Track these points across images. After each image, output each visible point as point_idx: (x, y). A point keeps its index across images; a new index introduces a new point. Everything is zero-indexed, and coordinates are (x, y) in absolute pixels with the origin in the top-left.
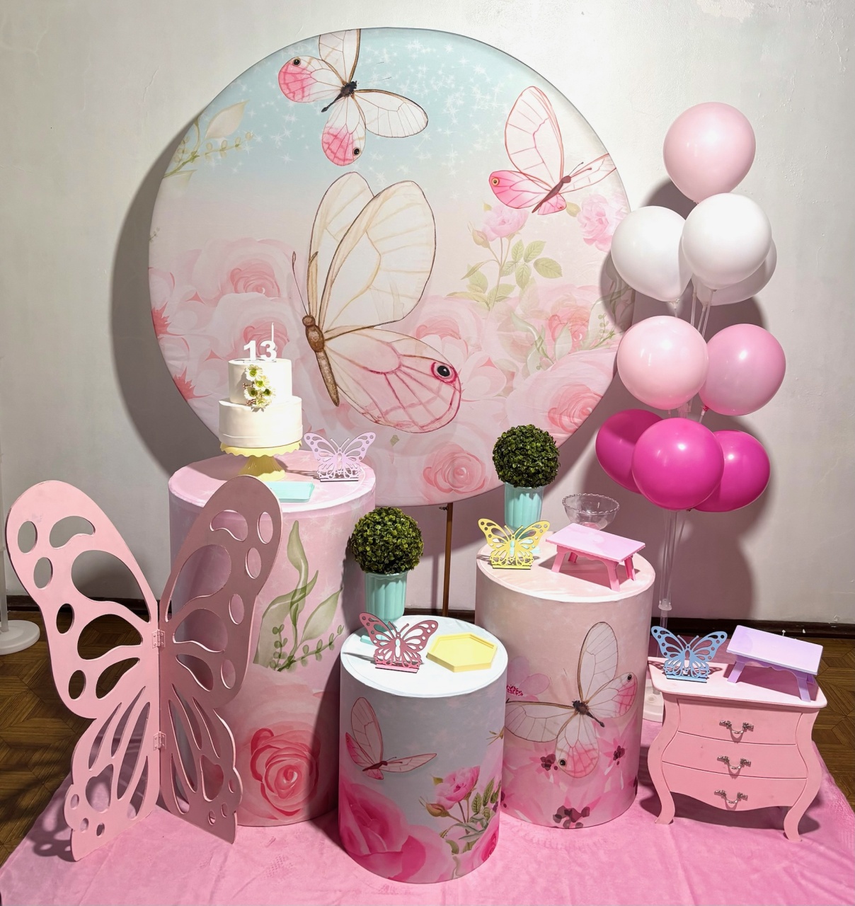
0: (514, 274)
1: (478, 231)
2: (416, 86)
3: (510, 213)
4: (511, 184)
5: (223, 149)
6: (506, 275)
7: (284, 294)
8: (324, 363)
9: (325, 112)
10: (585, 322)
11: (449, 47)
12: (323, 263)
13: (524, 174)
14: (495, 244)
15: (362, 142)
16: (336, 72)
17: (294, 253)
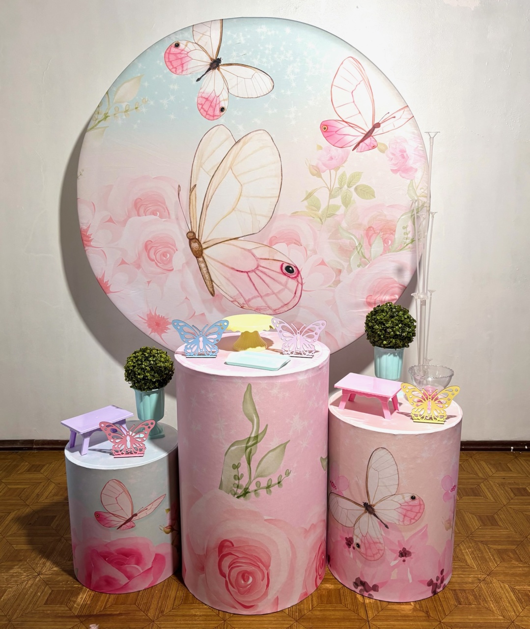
0: (340, 197)
1: (312, 166)
2: (264, 60)
3: (336, 152)
4: (336, 129)
5: (126, 111)
6: (334, 198)
7: (173, 216)
8: (203, 265)
9: (199, 81)
10: (392, 231)
11: (288, 30)
12: (200, 192)
13: (346, 122)
14: (325, 175)
15: (227, 102)
16: (206, 52)
17: (179, 186)
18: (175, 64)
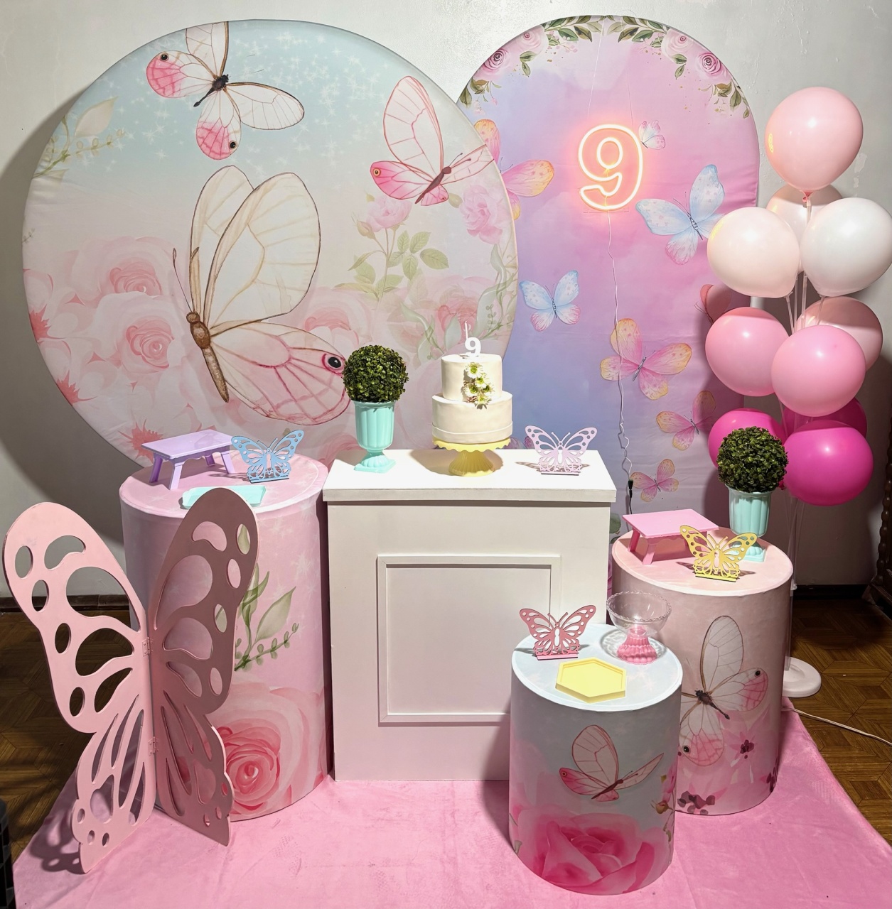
0: (401, 265)
1: (362, 222)
2: (289, 78)
3: (392, 204)
4: (392, 174)
5: (94, 148)
6: (393, 265)
7: (166, 292)
8: (211, 359)
9: (198, 107)
10: (473, 312)
11: (321, 38)
12: (205, 258)
13: (405, 165)
14: (380, 235)
15: (238, 135)
16: (206, 67)
17: (174, 250)
18: (163, 82)
